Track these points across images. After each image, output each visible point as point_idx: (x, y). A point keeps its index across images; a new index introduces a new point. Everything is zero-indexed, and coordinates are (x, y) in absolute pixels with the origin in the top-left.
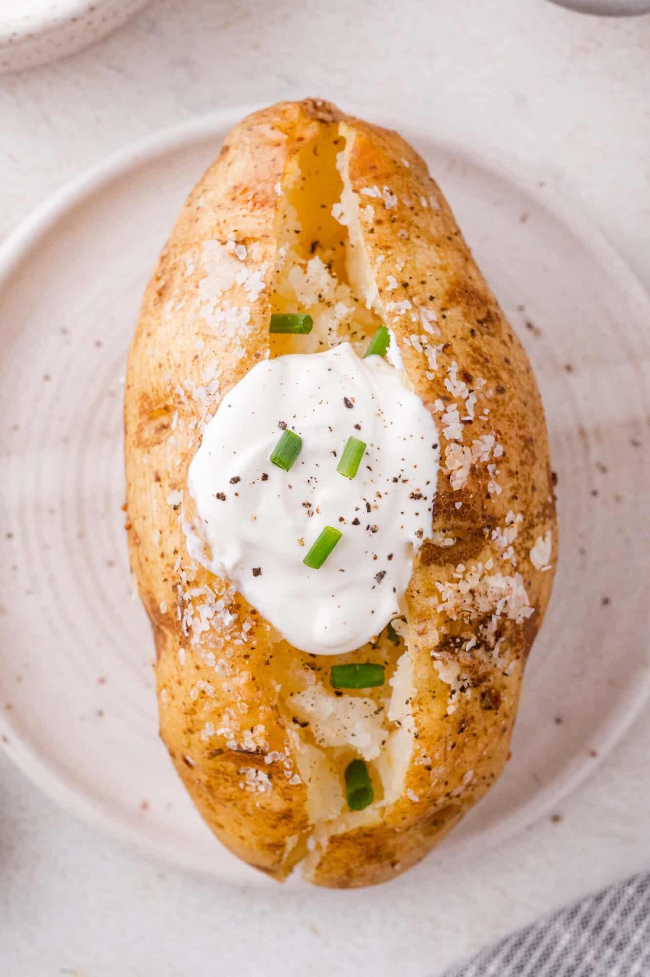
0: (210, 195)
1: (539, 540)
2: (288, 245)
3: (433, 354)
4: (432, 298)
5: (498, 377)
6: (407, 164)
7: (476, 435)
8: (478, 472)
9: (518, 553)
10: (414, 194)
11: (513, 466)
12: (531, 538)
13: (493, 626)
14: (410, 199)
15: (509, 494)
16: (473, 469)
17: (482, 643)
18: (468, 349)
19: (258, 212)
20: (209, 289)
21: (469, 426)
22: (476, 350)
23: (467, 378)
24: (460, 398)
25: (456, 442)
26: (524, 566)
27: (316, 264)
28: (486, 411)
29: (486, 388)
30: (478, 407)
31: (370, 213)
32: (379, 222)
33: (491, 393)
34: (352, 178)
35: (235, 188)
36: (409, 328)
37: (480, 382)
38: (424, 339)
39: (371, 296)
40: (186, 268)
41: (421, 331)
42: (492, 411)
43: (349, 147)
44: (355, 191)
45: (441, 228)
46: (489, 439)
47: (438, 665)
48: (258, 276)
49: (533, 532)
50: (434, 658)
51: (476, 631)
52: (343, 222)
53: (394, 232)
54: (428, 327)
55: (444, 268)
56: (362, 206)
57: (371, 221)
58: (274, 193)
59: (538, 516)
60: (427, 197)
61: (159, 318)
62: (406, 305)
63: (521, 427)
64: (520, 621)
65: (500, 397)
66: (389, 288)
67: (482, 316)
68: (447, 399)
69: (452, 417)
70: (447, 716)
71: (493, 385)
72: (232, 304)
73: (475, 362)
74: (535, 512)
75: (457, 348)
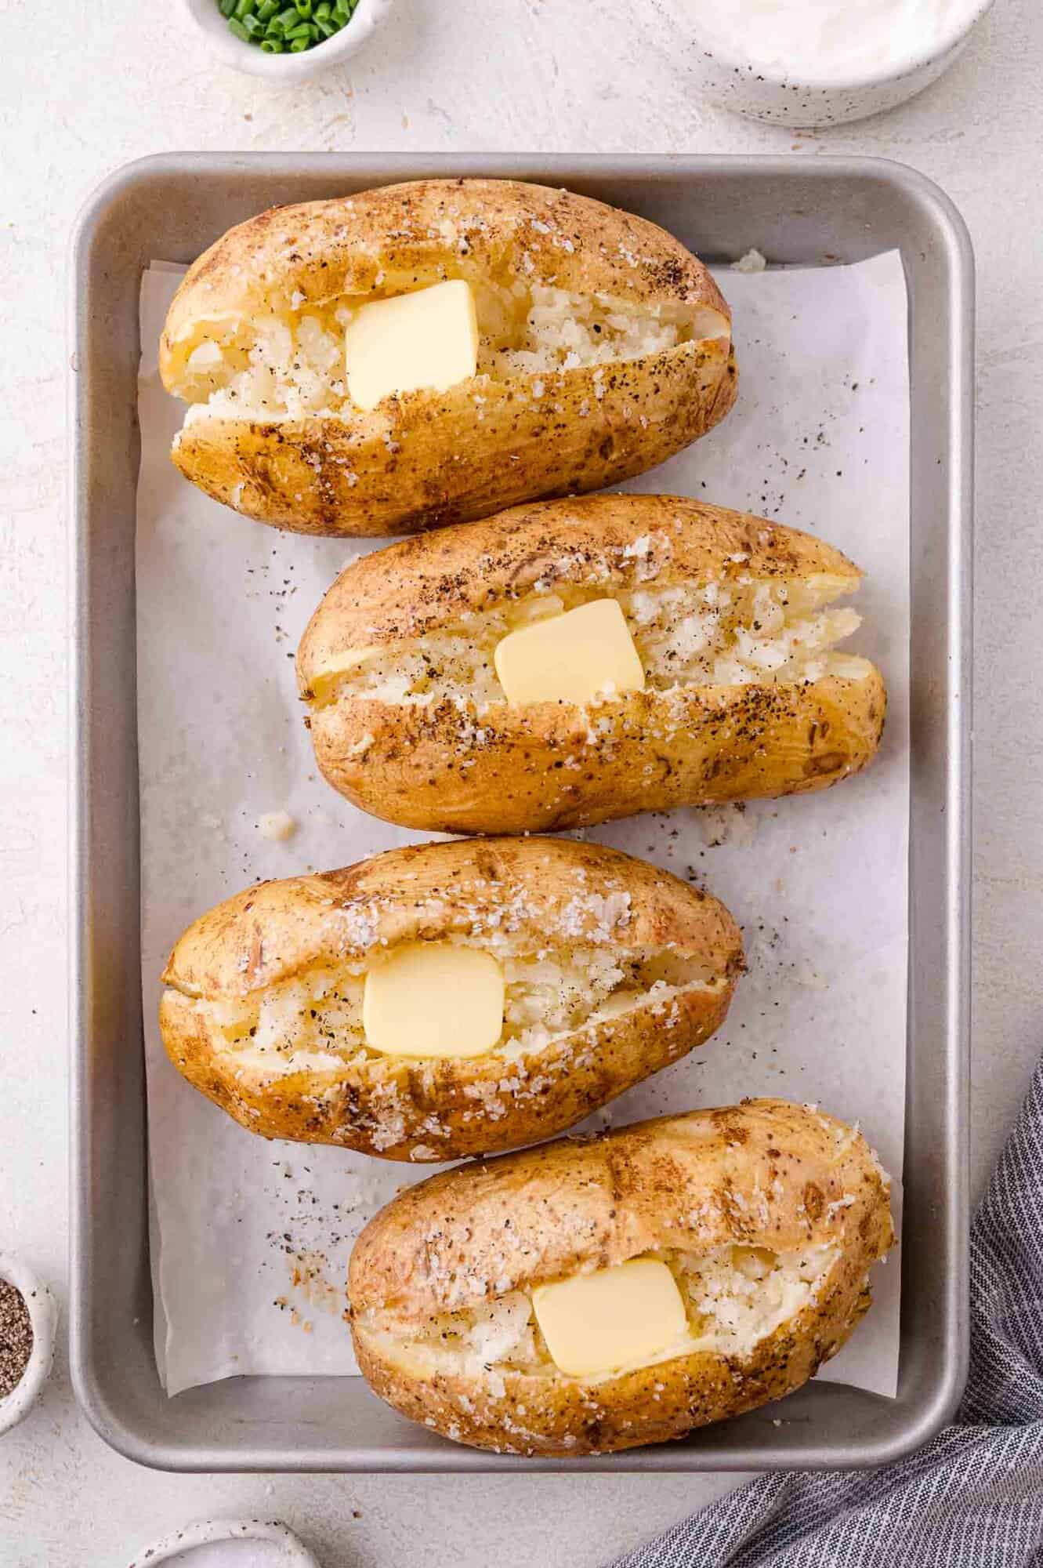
0: (666, 892)
1: (433, 1151)
2: (631, 954)
3: (559, 1065)
4: (601, 1060)
5: (548, 1111)
6: (699, 1032)
7: (504, 1101)
8: (478, 1103)
9: (422, 1136)
10: (677, 1039)
11: (485, 1128)
12: (433, 1145)
13: (368, 1123)
14: (674, 1036)
15: (463, 1126)
16: (480, 1100)
17: (355, 1116)
18: (565, 1090)
19: (653, 931)
20: (594, 903)
21: (509, 1095)
22: (566, 1095)
23: (545, 1090)
24: (529, 1087)
25: (499, 1088)
26: (412, 1142)
27: (618, 976)
28: (522, 1106)
29: (540, 1104)
30: (523, 1101)
31: (658, 1010)
32: (654, 1016)
33: (536, 1108)
34: (685, 994)
35: (672, 910)
36: (577, 1048)
37: (543, 1100)
38: (571, 1058)
39: (600, 1017)
40: (609, 880)
41: (575, 1055)
42: (522, 1110)
43: (710, 989)
44: (675, 998)
45: (655, 1060)
46: (502, 1110)
47: (337, 1087)
48: (606, 937)
49: (438, 1146)
50: (341, 1083)
51: (363, 1111)
52: (653, 989)
53: (648, 1028)
54: (579, 1060)
55: (624, 1065)
56: (664, 1004)
57: (653, 1012)
58: (668, 942)
59: (451, 1148)
60: (676, 1048)
61: (572, 864)
62: (595, 1043)
63: (514, 1131)
64: (372, 1141)
65: (534, 1114)
66: (605, 1030)
67: (592, 1095)
68: (528, 1078)
69: (516, 1085)
70: (301, 1095)
71: (543, 1109)
72: (584, 921)
73: (557, 1095)
74: (453, 1146)
75: (566, 1082)
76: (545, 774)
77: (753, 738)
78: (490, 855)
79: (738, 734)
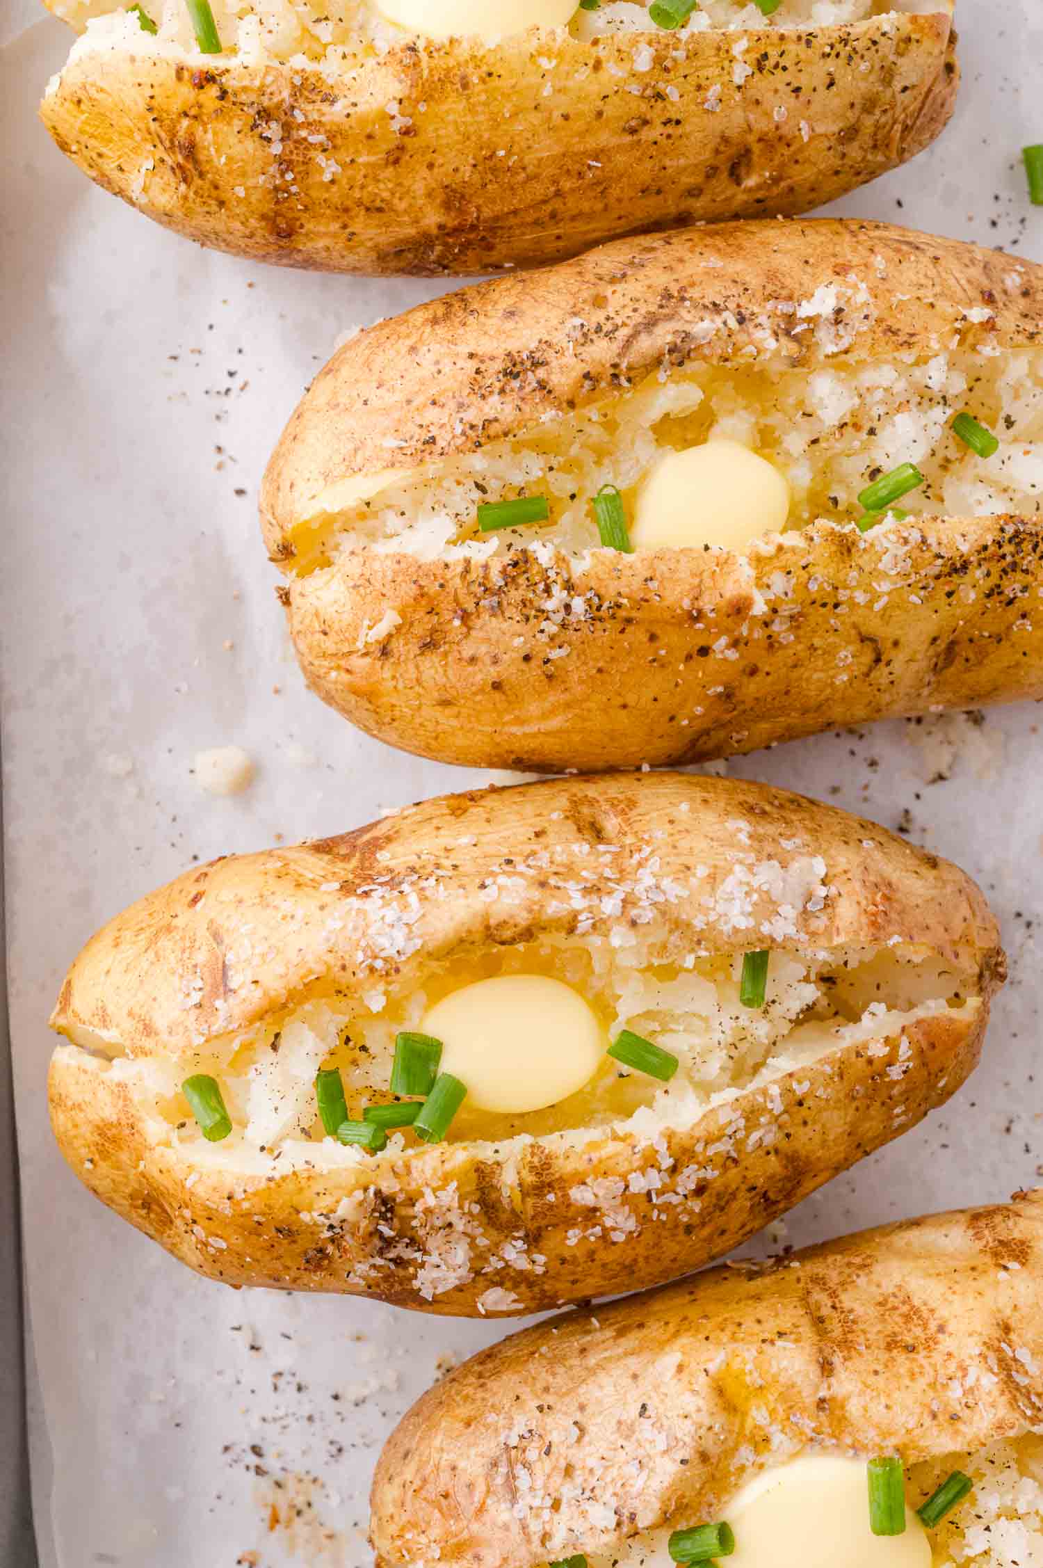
0: (878, 855)
1: (513, 1296)
2: (830, 958)
3: (724, 1147)
4: (788, 1135)
5: (703, 1224)
6: (941, 1084)
7: (635, 1210)
8: (592, 1214)
9: (498, 1272)
10: (906, 1098)
11: (602, 1256)
12: (516, 1286)
13: (408, 1254)
14: (901, 1094)
15: (567, 1254)
16: (595, 1210)
17: (389, 1243)
18: (734, 1187)
19: (864, 920)
20: (767, 874)
21: (645, 1199)
22: (733, 1196)
23: (700, 1190)
24: (677, 1185)
25: (627, 1187)
26: (481, 1283)
27: (811, 993)
28: (663, 1217)
29: (691, 1213)
30: (667, 1208)
31: (878, 1051)
32: (870, 1062)
33: (685, 1219)
34: (919, 1023)
35: (890, 885)
36: (752, 1115)
37: (696, 1205)
38: (740, 1135)
39: (783, 1064)
40: (788, 838)
41: (749, 1129)
42: (664, 1223)
43: (954, 1013)
44: (903, 1029)
45: (870, 1134)
46: (631, 1224)
47: (359, 1195)
48: (791, 930)
49: (523, 1288)
50: (366, 1189)
51: (401, 1235)
52: (866, 1017)
53: (860, 1080)
54: (755, 1136)
55: (824, 1143)
56: (887, 1040)
57: (870, 1054)
58: (890, 936)
59: (543, 1291)
60: (904, 1113)
61: (727, 813)
62: (777, 1106)
63: (647, 1258)
64: (416, 1284)
65: (681, 1230)
66: (795, 1086)
67: (772, 1195)
68: (674, 1170)
69: (654, 1180)
70: (298, 1212)
71: (696, 1221)
72: (755, 904)
73: (719, 1196)
74: (546, 1287)
75: (734, 1172)
76: (681, 667)
77: (1011, 602)
78: (592, 802)
79: (988, 596)
